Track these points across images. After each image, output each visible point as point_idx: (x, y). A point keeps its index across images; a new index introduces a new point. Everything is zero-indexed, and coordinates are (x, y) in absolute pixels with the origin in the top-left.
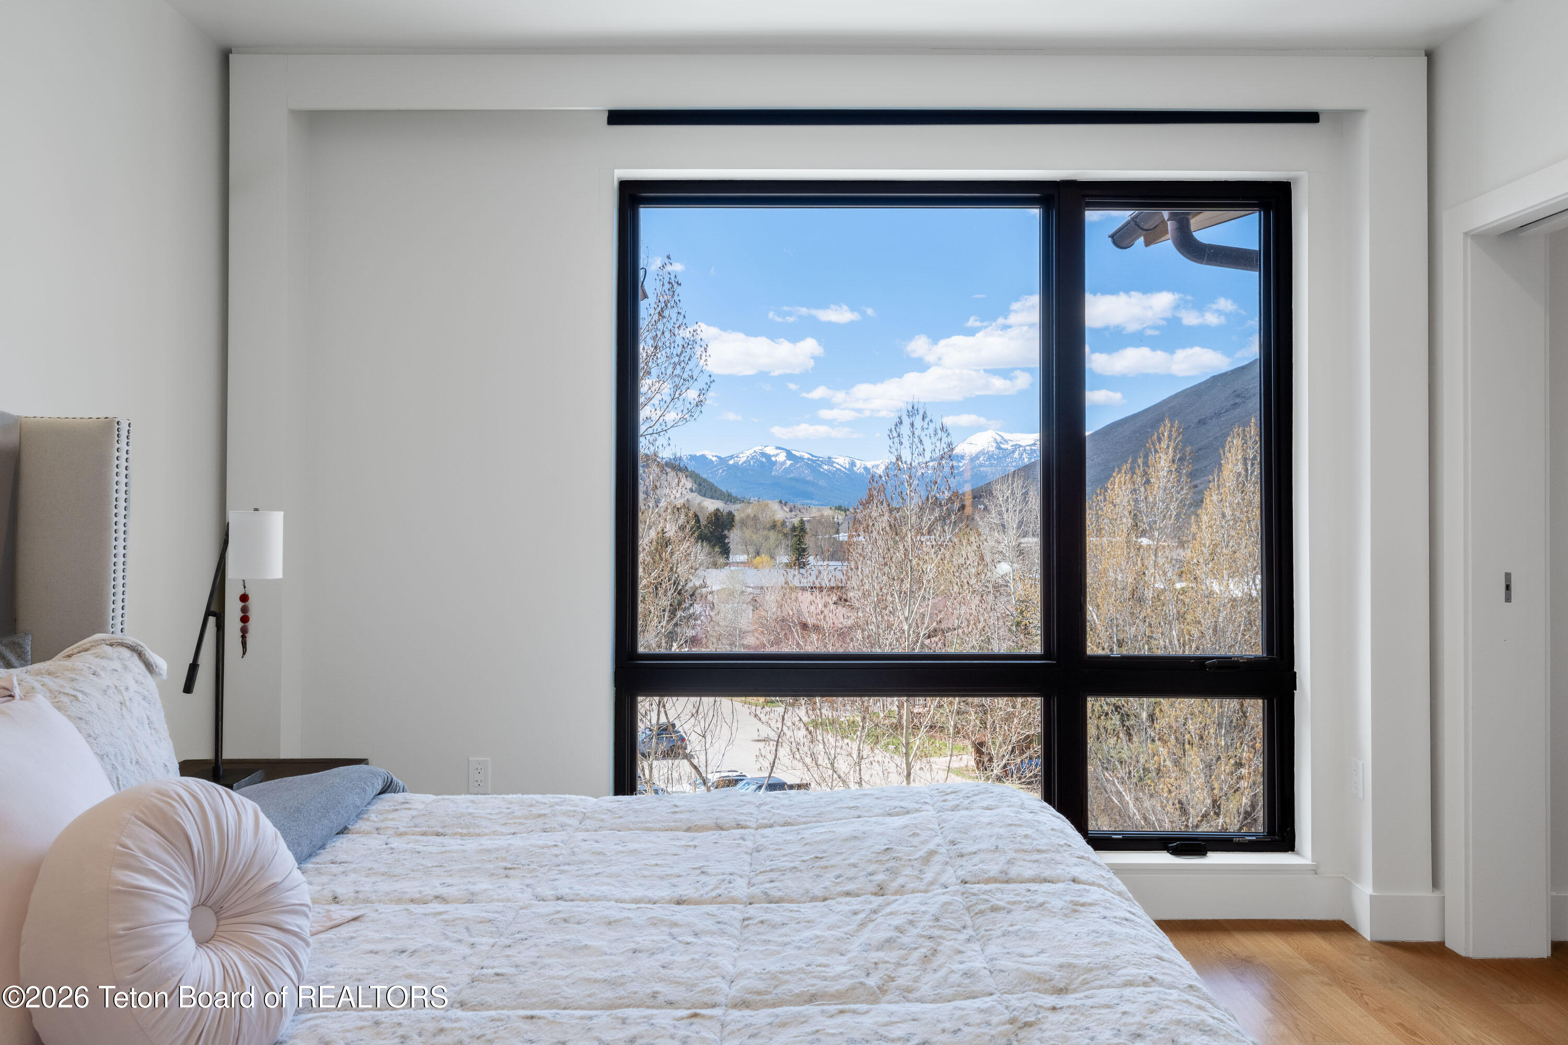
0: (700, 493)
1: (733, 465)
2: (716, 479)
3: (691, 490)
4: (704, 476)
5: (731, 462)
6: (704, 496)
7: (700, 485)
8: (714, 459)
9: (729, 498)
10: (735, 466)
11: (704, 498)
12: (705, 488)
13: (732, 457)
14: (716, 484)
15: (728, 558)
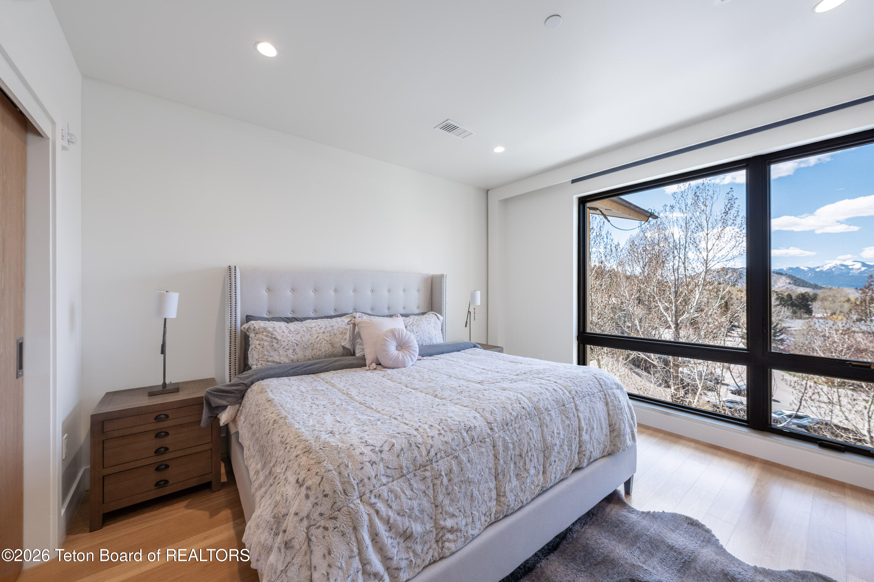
0: (795, 284)
1: (820, 271)
2: (807, 278)
3: (789, 283)
4: (799, 277)
5: (818, 270)
6: (799, 285)
7: (795, 281)
8: (805, 269)
9: (815, 287)
10: (821, 272)
11: (797, 287)
12: (798, 282)
13: (818, 267)
14: (806, 280)
15: (811, 315)
